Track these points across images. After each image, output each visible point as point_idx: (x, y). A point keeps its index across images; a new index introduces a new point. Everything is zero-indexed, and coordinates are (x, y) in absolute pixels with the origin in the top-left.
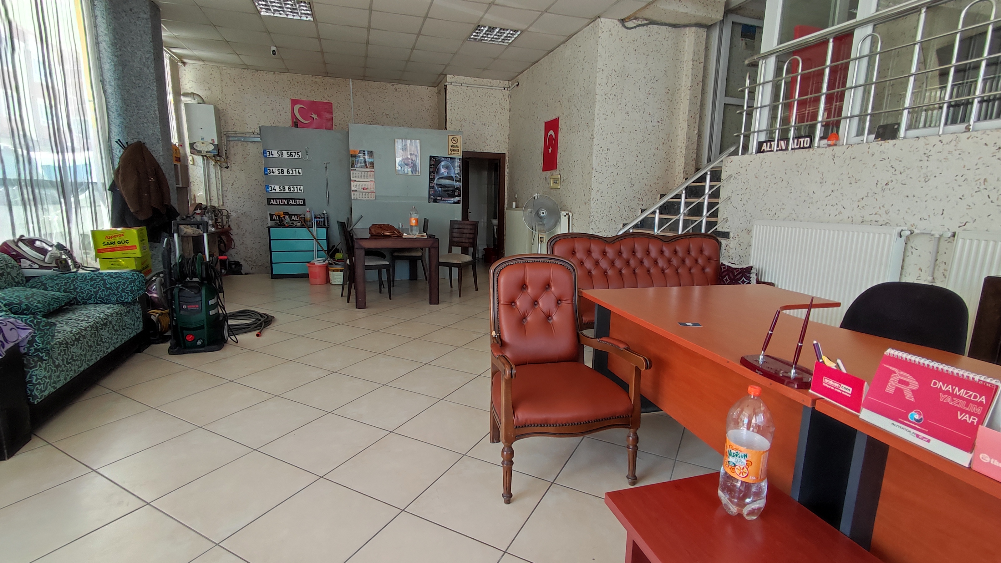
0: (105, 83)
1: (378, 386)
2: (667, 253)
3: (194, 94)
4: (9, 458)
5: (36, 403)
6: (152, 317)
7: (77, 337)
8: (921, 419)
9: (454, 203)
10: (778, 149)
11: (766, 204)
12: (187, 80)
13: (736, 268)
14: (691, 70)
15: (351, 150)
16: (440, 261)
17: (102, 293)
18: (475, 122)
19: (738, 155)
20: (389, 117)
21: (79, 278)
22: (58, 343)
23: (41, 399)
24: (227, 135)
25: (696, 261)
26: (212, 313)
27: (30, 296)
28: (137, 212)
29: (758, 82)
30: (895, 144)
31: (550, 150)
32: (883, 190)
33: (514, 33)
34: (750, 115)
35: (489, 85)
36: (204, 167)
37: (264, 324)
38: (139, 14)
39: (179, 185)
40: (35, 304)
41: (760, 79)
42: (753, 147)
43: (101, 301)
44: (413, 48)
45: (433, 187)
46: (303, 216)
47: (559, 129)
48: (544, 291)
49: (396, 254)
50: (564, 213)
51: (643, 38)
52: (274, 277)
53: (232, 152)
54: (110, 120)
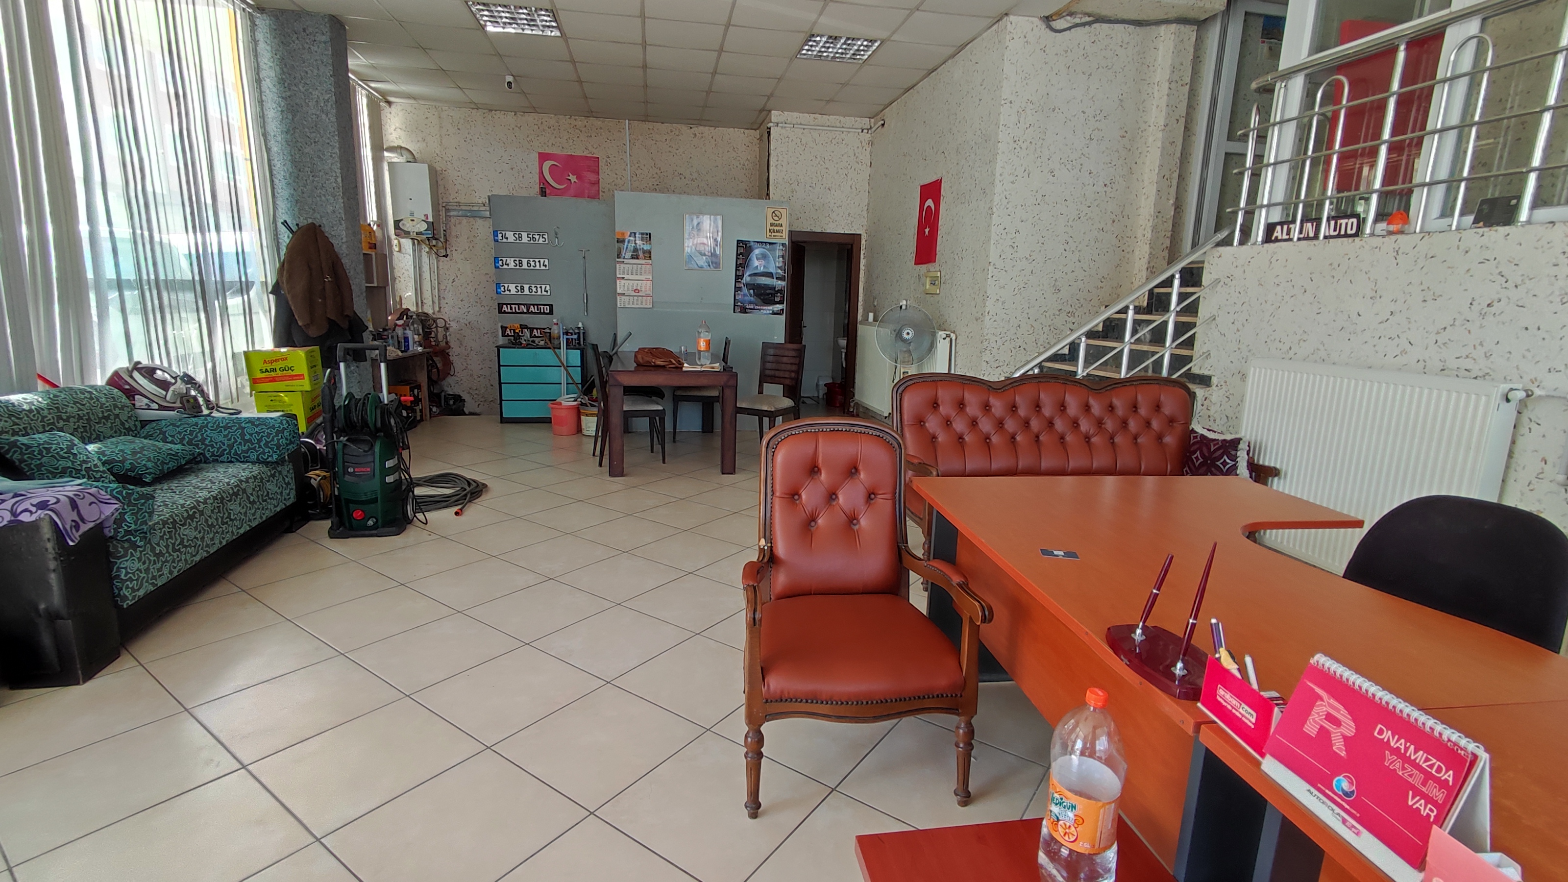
0: (269, 138)
1: (608, 605)
2: (1096, 408)
3: (401, 148)
4: (85, 682)
5: (125, 606)
6: (312, 481)
7: (191, 513)
8: (1353, 792)
9: (774, 313)
10: (1302, 236)
11: (1274, 331)
12: (393, 127)
13: (1215, 440)
14: (1166, 97)
15: (618, 233)
16: (738, 405)
17: (238, 448)
18: (814, 185)
19: (1232, 245)
20: (683, 178)
21: (209, 425)
22: (161, 523)
23: (134, 601)
24: (447, 207)
25: (1148, 424)
26: (389, 479)
27: (139, 450)
28: (307, 326)
29: (1272, 121)
30: (1508, 235)
31: (927, 230)
32: (1483, 315)
33: (870, 44)
34: (1256, 176)
35: (838, 125)
36: (414, 255)
37: (469, 496)
38: (315, 36)
39: (373, 283)
40: (144, 462)
41: (1277, 116)
42: (1259, 233)
43: (236, 459)
44: (714, 73)
45: (740, 289)
46: (548, 331)
47: (942, 198)
48: (846, 479)
49: (679, 393)
50: (941, 334)
51: (1082, 47)
52: (504, 421)
53: (454, 234)
54: (276, 190)
